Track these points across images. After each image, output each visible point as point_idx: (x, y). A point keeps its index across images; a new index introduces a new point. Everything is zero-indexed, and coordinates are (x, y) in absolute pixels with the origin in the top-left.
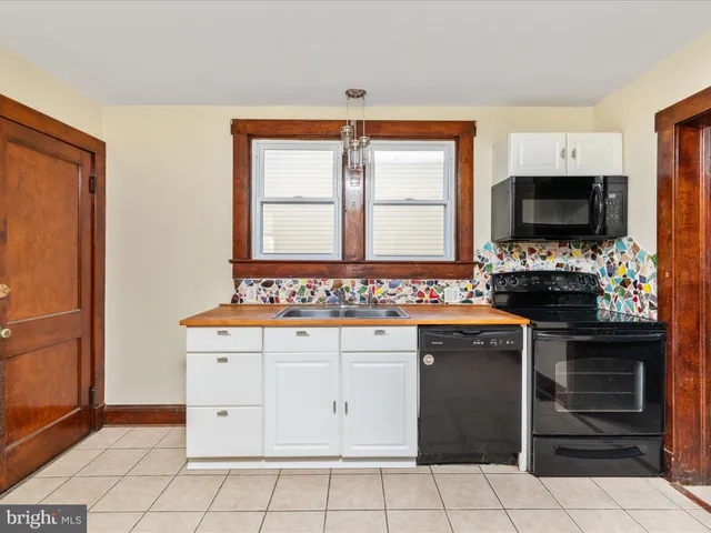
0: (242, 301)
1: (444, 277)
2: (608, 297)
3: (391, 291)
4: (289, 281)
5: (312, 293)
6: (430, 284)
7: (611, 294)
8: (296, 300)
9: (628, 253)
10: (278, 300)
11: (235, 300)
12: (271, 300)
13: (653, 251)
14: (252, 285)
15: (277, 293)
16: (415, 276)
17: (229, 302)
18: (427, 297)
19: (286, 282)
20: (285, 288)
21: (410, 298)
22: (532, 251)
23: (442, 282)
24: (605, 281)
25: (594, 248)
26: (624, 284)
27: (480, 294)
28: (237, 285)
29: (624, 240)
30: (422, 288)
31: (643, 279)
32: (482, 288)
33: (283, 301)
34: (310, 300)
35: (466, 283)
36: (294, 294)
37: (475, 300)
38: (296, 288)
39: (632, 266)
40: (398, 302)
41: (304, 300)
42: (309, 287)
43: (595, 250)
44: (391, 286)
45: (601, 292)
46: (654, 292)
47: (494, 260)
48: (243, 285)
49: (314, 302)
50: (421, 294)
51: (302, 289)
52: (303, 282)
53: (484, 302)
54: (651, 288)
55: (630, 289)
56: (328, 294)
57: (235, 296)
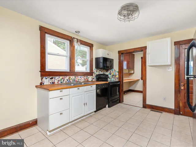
0: (43, 84)
1: (89, 75)
2: (110, 78)
3: (80, 79)
4: (58, 77)
5: (64, 80)
6: (87, 77)
7: (111, 78)
8: (59, 83)
9: (114, 71)
10: (55, 83)
11: (41, 84)
12: (53, 83)
13: (118, 71)
14: (47, 79)
15: (54, 81)
16: (84, 75)
17: (39, 85)
18: (86, 80)
19: (57, 77)
20: (57, 79)
21: (83, 80)
22: (100, 71)
23: (88, 77)
24: (109, 76)
25: (107, 70)
26: (113, 76)
27: (94, 79)
28: (42, 79)
29: (113, 69)
30: (85, 78)
31: (116, 75)
32: (94, 78)
33: (56, 83)
34: (63, 82)
35: (92, 77)
36: (59, 81)
37: (93, 80)
38: (59, 79)
39: (114, 73)
40: (81, 81)
41: (61, 82)
42: (63, 79)
43: (107, 71)
44: (80, 78)
45: (109, 78)
46: (118, 77)
47: (95, 72)
48: (44, 79)
49: (64, 83)
50: (85, 79)
51: (61, 79)
52: (61, 77)
53: (94, 80)
54: (117, 76)
55: (114, 77)
56: (67, 80)
57: (41, 82)
